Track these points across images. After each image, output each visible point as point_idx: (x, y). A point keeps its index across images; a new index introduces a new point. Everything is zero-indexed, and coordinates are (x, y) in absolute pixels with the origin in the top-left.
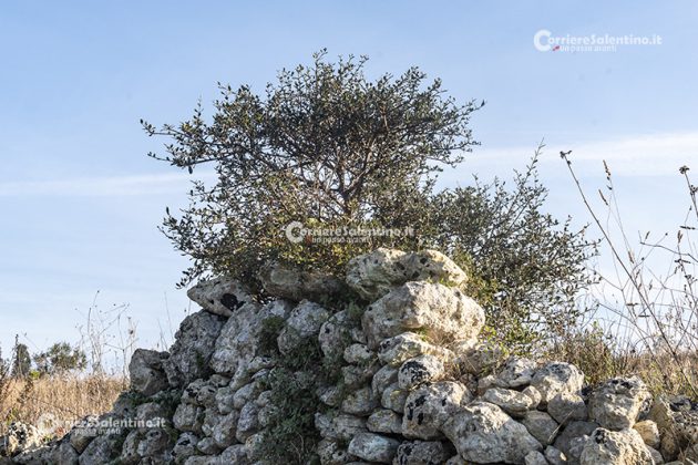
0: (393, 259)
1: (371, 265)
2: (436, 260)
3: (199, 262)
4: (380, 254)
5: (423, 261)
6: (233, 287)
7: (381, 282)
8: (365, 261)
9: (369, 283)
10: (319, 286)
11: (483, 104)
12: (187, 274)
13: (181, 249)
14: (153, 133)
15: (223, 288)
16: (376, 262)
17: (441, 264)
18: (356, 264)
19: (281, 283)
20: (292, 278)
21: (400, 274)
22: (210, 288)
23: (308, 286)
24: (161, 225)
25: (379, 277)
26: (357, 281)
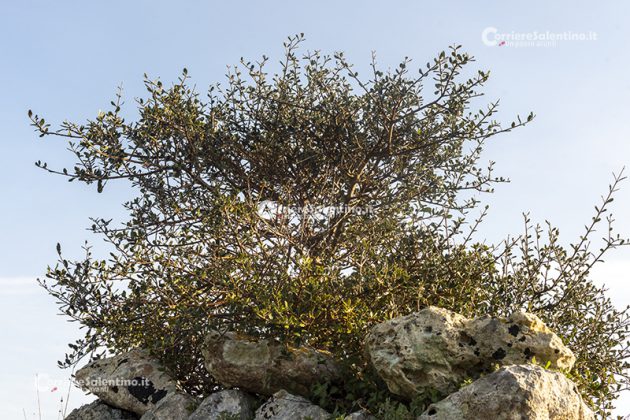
0: (456, 326)
1: (419, 335)
2: (536, 329)
3: (94, 331)
4: (433, 316)
5: (514, 330)
6: (148, 369)
7: (436, 365)
8: (407, 327)
9: (415, 366)
10: (308, 368)
11: (530, 118)
12: (76, 348)
13: (68, 313)
14: (45, 132)
15: (133, 369)
16: (429, 329)
17: (546, 338)
18: (391, 332)
19: (239, 363)
20: (258, 355)
21: (468, 351)
22: (112, 368)
23: (289, 368)
24: (43, 278)
25: (434, 355)
26: (395, 360)
